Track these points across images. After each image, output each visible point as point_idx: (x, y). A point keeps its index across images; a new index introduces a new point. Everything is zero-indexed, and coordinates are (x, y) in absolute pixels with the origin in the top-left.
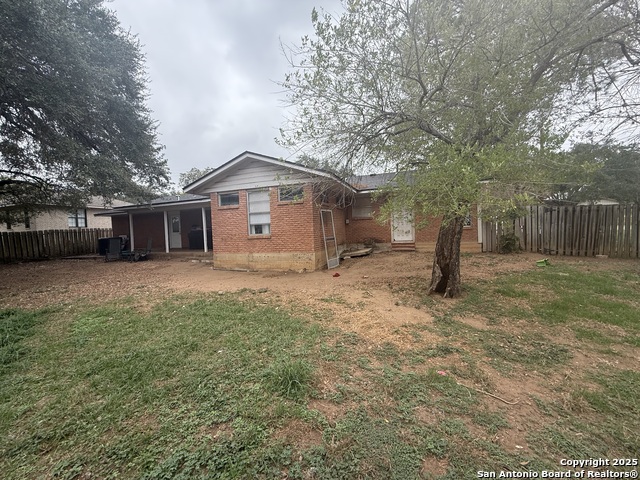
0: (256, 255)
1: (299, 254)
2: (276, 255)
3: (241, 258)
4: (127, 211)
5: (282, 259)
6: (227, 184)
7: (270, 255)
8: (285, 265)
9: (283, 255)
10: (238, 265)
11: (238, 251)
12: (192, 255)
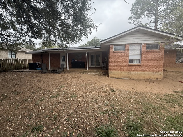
0: (132, 72)
1: (155, 72)
2: (143, 72)
3: (125, 73)
4: (48, 52)
5: (147, 74)
6: (120, 41)
7: (140, 72)
8: (147, 77)
9: (147, 72)
10: (122, 76)
11: (123, 70)
12: (81, 71)
